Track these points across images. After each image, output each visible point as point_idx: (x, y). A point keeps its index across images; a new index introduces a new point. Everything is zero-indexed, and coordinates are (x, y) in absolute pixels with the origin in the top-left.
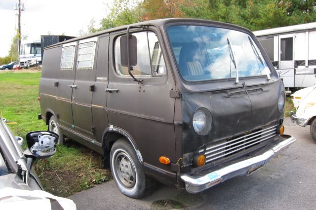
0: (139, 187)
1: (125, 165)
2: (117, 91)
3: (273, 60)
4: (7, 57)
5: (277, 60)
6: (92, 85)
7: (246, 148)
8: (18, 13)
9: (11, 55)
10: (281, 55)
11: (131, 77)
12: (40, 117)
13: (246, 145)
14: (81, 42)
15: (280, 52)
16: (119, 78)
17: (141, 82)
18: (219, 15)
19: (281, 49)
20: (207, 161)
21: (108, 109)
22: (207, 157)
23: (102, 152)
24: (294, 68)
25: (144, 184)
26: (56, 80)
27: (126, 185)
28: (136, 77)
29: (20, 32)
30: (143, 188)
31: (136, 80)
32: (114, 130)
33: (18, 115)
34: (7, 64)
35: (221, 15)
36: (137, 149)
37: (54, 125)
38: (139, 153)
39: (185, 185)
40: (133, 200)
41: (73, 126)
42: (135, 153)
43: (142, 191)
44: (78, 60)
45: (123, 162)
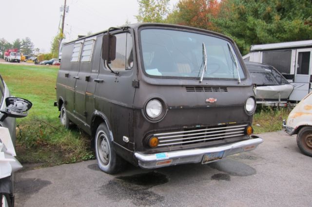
0: (112, 164)
1: (104, 144)
2: (102, 81)
3: (290, 73)
4: (50, 54)
5: (293, 74)
6: (88, 76)
7: (207, 141)
8: (63, 14)
9: (53, 52)
10: (298, 69)
11: (110, 70)
12: (55, 105)
13: (207, 138)
14: (87, 40)
15: (297, 66)
16: (106, 71)
17: (117, 74)
18: (248, 27)
19: (298, 63)
20: (159, 145)
21: (95, 96)
22: (161, 141)
23: (90, 134)
24: (309, 82)
25: (114, 161)
26: (67, 72)
27: (104, 162)
28: (113, 69)
29: (62, 32)
30: (114, 165)
31: (112, 72)
32: (98, 114)
33: (43, 102)
34: (48, 60)
35: (250, 27)
36: (110, 130)
37: (64, 111)
38: (111, 134)
39: (138, 161)
40: (106, 174)
41: (74, 111)
42: (109, 133)
43: (113, 167)
44: (83, 55)
45: (104, 142)
